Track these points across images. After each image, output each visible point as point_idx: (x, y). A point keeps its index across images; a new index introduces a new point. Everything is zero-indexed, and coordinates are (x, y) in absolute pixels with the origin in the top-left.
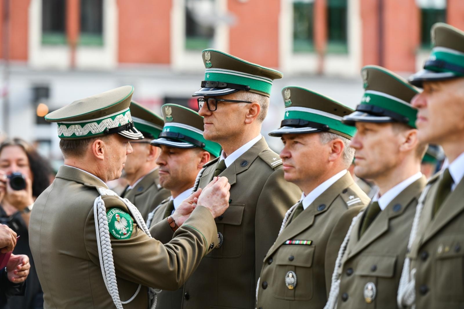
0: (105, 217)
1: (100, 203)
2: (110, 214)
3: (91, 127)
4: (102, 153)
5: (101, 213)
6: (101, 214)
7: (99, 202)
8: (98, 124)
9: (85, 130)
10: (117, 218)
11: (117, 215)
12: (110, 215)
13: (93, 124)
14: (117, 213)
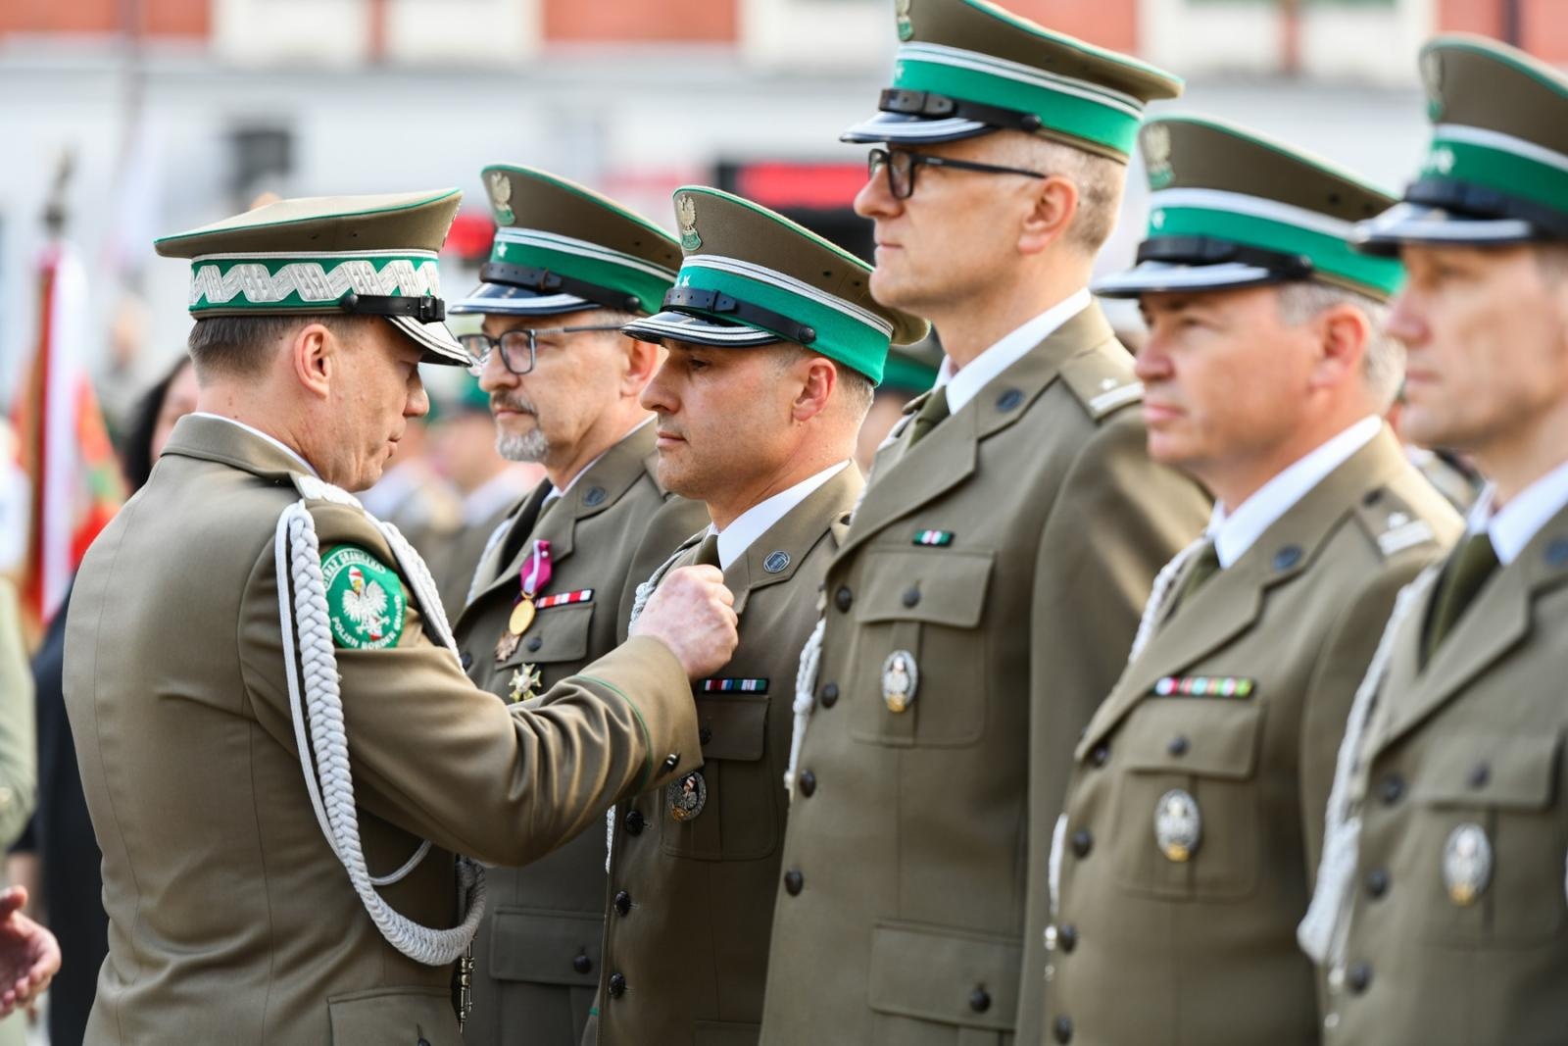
0: (316, 569)
1: (300, 523)
2: (333, 565)
3: (301, 276)
4: (324, 373)
5: (303, 554)
6: (302, 557)
7: (295, 519)
8: (327, 273)
9: (279, 284)
10: (355, 582)
11: (353, 570)
12: (330, 567)
13: (309, 267)
14: (356, 566)
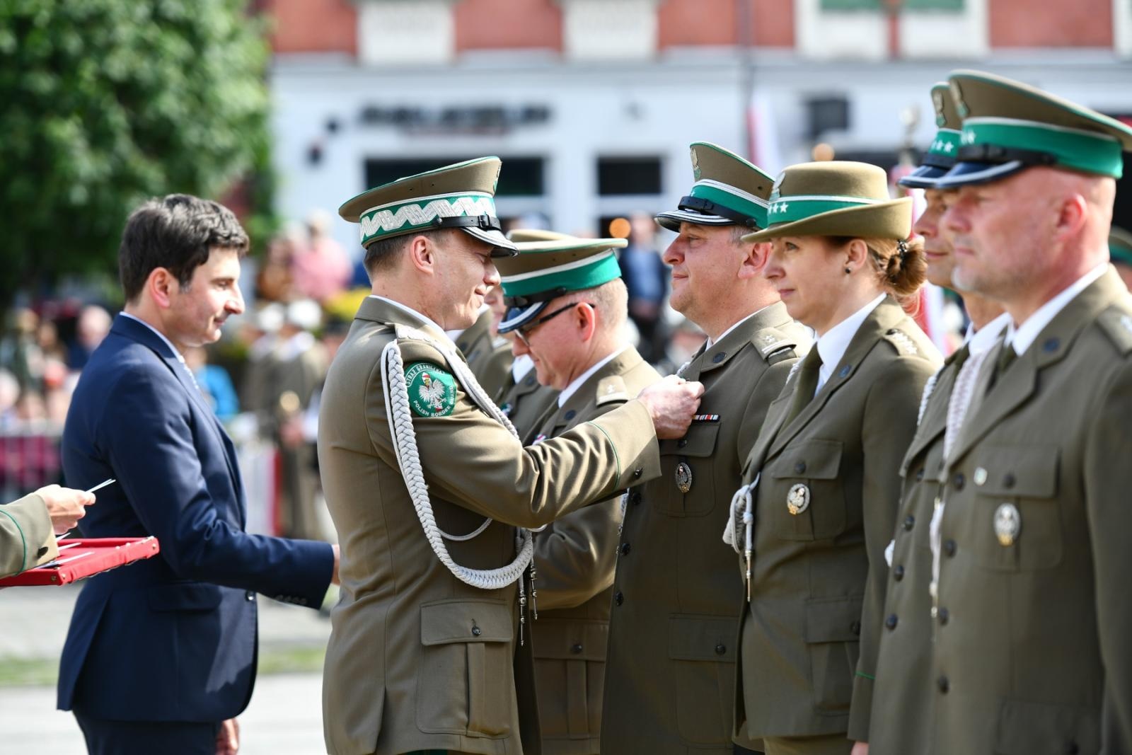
0: (401, 376)
1: (394, 352)
2: (413, 372)
3: (411, 213)
4: (430, 263)
6: (394, 370)
8: (423, 209)
9: (398, 219)
10: (426, 381)
11: (424, 374)
12: (410, 374)
14: (426, 373)
